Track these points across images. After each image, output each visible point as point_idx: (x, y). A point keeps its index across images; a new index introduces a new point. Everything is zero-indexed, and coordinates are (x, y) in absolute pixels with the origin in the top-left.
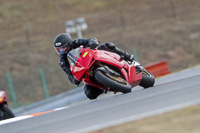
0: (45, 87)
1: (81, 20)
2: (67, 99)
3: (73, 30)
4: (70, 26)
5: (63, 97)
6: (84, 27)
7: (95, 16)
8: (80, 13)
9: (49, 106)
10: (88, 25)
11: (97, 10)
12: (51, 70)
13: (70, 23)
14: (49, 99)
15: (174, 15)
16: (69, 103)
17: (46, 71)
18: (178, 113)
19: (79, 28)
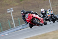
0: (1, 28)
1: (12, 9)
2: (8, 32)
3: (9, 12)
4: (8, 11)
5: (7, 31)
6: (13, 11)
7: (16, 7)
8: (11, 7)
9: (3, 34)
10: (14, 10)
11: (16, 6)
12: (3, 23)
13: (9, 9)
14: (3, 32)
15: (39, 7)
16: (8, 33)
17: (1, 24)
18: (40, 36)
19: (11, 11)
